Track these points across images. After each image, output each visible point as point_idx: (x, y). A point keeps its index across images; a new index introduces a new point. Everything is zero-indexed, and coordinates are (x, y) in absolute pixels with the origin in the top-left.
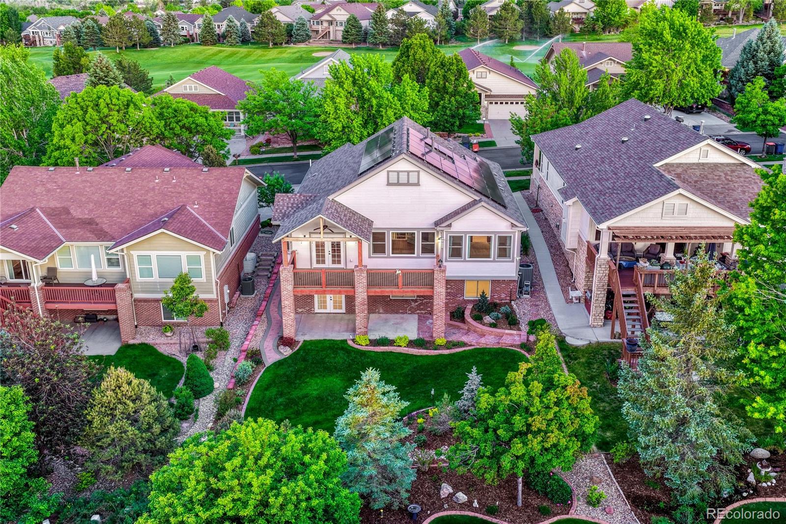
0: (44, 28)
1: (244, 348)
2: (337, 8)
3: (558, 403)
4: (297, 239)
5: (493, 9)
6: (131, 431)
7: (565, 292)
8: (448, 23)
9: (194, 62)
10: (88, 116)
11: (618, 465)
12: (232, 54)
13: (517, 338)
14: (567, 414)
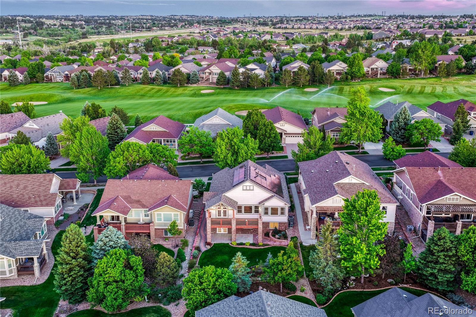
0: (57, 72)
1: (194, 246)
2: (214, 66)
3: (291, 262)
4: (212, 209)
5: (294, 68)
6: (169, 270)
7: (305, 226)
8: (271, 75)
9: (139, 95)
10: (125, 154)
11: (311, 281)
12: (159, 90)
13: (286, 243)
14: (293, 265)
